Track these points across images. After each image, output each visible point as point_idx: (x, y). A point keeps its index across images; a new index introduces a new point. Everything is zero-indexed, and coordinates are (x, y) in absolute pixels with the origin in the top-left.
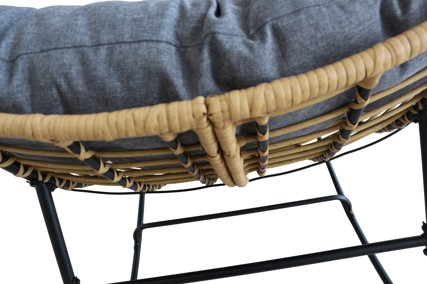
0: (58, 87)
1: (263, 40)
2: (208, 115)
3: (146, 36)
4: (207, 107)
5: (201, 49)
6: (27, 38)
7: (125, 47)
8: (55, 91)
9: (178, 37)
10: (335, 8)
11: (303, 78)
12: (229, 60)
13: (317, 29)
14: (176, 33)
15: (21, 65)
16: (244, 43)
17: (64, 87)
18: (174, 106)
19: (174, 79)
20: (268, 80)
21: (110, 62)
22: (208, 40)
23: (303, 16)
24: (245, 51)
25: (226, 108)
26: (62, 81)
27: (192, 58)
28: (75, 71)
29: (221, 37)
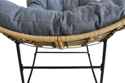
0: (28, 29)
1: (70, 27)
2: (57, 40)
3: (47, 22)
4: (57, 39)
5: (58, 26)
6: (22, 17)
7: (43, 23)
8: (27, 29)
9: (54, 22)
10: (86, 23)
11: (77, 36)
12: (63, 30)
13: (81, 27)
14: (53, 21)
15: (21, 23)
16: (67, 27)
17: (29, 29)
18: (51, 37)
19: (52, 31)
20: (70, 35)
21: (39, 25)
22: (59, 25)
23: (79, 23)
24: (67, 29)
25: (61, 40)
26: (29, 28)
27: (56, 28)
28: (32, 26)
29: (62, 25)
